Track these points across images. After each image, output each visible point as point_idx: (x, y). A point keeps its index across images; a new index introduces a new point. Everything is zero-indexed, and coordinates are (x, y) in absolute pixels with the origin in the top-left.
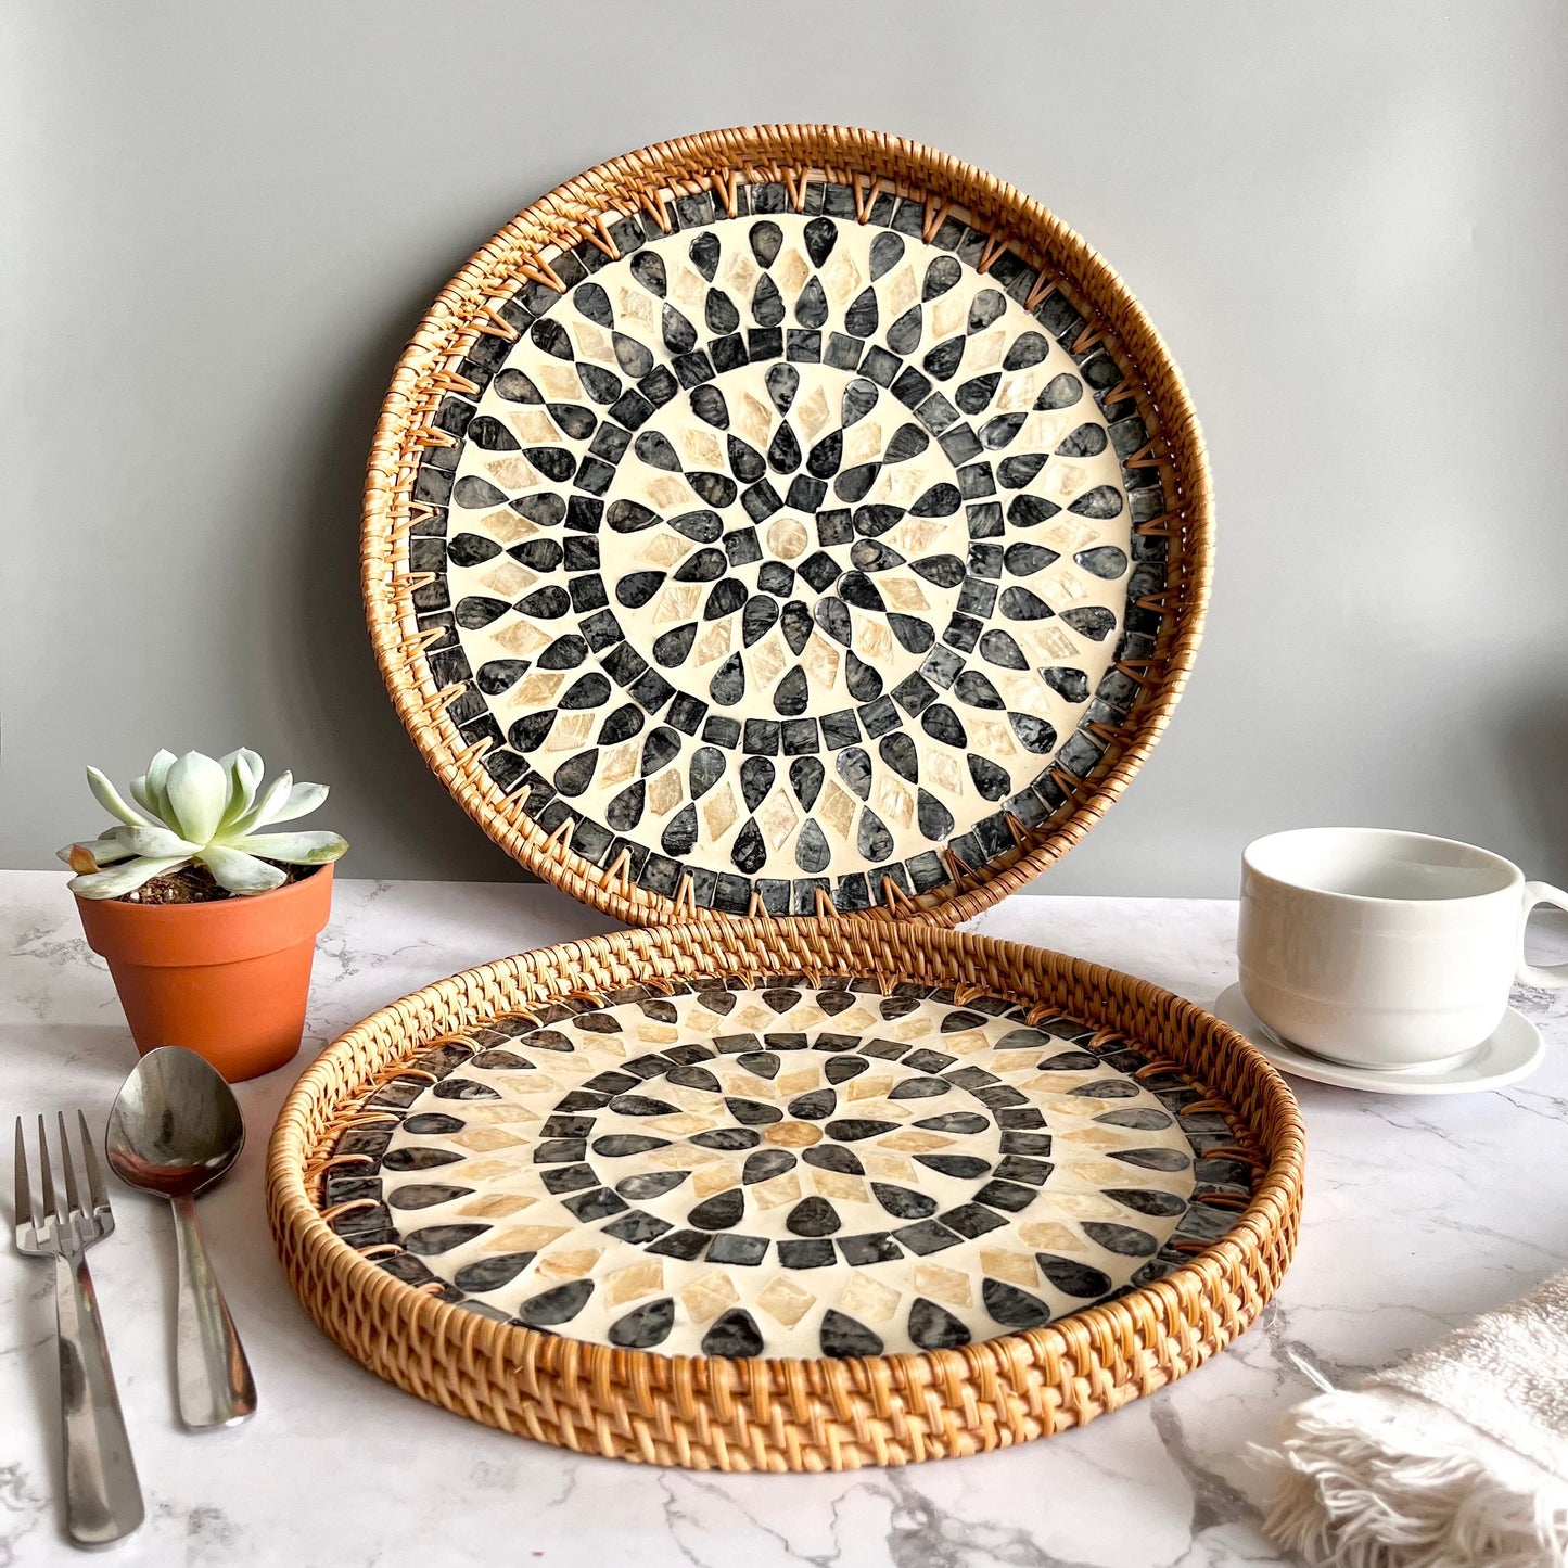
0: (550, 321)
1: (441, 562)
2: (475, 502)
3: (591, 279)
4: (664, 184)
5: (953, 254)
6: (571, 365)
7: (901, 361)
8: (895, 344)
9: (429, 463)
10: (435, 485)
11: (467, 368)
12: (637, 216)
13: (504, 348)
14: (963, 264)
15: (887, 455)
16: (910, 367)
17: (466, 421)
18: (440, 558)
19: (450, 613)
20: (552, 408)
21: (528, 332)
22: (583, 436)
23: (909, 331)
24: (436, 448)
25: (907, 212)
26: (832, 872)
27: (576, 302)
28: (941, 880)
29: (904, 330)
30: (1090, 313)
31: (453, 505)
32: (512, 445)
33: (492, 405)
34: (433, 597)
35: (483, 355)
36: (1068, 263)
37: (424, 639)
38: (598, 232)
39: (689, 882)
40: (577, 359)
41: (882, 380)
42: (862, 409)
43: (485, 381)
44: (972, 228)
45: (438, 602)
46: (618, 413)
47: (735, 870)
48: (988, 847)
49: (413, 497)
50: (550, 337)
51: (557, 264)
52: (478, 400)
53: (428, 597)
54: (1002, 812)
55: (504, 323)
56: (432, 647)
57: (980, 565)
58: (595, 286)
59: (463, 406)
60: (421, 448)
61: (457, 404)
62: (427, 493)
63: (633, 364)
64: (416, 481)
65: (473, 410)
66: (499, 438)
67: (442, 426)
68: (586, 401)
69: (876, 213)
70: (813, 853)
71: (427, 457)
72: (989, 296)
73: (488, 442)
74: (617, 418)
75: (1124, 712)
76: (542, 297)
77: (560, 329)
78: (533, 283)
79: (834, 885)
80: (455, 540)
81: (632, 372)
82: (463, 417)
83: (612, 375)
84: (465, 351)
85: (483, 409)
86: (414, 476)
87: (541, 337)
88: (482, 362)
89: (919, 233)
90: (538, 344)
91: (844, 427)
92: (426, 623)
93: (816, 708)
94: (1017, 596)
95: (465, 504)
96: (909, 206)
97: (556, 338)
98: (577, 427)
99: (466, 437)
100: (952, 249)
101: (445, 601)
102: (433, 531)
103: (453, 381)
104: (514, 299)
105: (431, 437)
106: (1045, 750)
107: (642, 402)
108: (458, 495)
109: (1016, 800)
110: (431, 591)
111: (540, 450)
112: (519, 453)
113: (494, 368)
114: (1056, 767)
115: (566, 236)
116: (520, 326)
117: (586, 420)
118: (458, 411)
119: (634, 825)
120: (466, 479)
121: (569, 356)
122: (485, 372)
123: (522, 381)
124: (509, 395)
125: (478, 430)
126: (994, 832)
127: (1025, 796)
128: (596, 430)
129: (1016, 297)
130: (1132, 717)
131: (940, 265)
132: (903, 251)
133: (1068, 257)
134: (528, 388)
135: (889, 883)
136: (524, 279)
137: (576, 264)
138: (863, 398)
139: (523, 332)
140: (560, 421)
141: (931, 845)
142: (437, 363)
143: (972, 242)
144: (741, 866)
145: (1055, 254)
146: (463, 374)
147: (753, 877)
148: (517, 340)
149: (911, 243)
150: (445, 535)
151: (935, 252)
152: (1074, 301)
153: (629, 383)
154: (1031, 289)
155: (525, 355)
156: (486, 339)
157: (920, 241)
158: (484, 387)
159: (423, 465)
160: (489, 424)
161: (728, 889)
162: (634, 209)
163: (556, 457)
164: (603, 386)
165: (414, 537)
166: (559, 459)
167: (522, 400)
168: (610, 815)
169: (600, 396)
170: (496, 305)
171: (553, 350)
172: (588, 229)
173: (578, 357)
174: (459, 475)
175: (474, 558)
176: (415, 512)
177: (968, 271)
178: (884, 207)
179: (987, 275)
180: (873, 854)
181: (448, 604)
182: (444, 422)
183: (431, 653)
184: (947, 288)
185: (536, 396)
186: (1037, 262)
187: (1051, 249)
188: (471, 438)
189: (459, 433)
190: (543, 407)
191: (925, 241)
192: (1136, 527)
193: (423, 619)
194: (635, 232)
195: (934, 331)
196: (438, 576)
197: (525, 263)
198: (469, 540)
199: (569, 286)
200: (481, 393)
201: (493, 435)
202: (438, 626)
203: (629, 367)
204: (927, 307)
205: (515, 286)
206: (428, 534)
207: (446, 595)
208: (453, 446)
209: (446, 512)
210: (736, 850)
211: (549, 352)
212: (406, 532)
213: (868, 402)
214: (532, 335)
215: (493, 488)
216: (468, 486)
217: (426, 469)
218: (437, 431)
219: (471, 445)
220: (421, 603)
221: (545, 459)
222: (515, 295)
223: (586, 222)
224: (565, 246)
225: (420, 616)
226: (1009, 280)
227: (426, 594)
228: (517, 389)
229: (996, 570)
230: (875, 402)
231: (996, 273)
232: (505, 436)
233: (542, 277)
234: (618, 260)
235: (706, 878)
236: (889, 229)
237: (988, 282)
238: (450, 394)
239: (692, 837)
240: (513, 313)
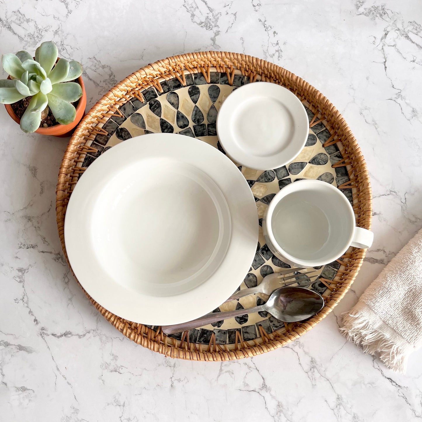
0: (198, 88)
1: (112, 132)
2: (135, 122)
3: (218, 85)
4: (261, 74)
5: (329, 156)
6: (194, 105)
7: (289, 175)
8: (291, 168)
9: (132, 102)
10: (129, 110)
11: (164, 84)
12: (246, 77)
13: (179, 86)
14: (329, 160)
15: (263, 199)
16: (290, 179)
17: (152, 98)
18: (113, 130)
19: (103, 148)
20: (178, 113)
21: (189, 87)
22: (181, 127)
24: (137, 99)
25: (325, 133)
27: (210, 88)
28: (178, 337)
29: (297, 167)
30: (356, 204)
31: (129, 119)
32: (159, 114)
33: (162, 100)
34: (102, 140)
35: (171, 84)
36: (361, 184)
37: (90, 149)
38: (231, 74)
40: (196, 104)
41: (279, 176)
42: (266, 180)
43: (166, 91)
44: (340, 152)
45: (103, 142)
46: (196, 128)
48: (200, 339)
49: (120, 108)
50: (194, 92)
51: (213, 74)
52: (160, 95)
53: (101, 139)
54: (212, 331)
55: (185, 79)
56: (90, 153)
57: (265, 252)
58: (218, 88)
59: (154, 93)
60: (133, 96)
61: (153, 92)
62: (125, 110)
63: (211, 118)
64: (124, 104)
65: (156, 96)
66: (157, 110)
67: (144, 95)
68: (190, 118)
69: (316, 127)
71: (132, 100)
72: (330, 176)
73: (153, 109)
74: (195, 129)
75: (273, 331)
76: (201, 80)
77: (199, 92)
78: (202, 74)
80: (122, 129)
81: (209, 120)
82: (152, 96)
83: (203, 116)
84: (168, 79)
85: (159, 98)
86: (125, 102)
87: (191, 91)
88: (170, 85)
89: (323, 142)
90: (189, 92)
91: (257, 181)
94: (268, 269)
95: (133, 121)
96: (327, 133)
97: (196, 94)
98: (181, 123)
99: (148, 103)
100: (330, 154)
101: (105, 143)
102: (118, 121)
103: (157, 84)
104: (193, 75)
105: (138, 95)
106: (240, 323)
107: (205, 130)
108: (132, 117)
109: (220, 331)
110: (103, 138)
111: (165, 122)
112: (159, 118)
113: (172, 90)
114: (239, 330)
115: (221, 68)
116: (188, 84)
117: (186, 123)
118: (152, 94)
120: (139, 114)
121: (195, 102)
122: (168, 89)
123: (176, 99)
124: (170, 100)
125: (153, 103)
126: (205, 335)
127: (223, 332)
128: (186, 128)
129: (338, 182)
130: (275, 334)
131: (322, 156)
132: (314, 144)
133: (362, 182)
134: (177, 102)
136: (200, 71)
137: (218, 78)
138: (269, 177)
139: (188, 86)
140: (178, 118)
142: (157, 76)
143: (337, 156)
145: (359, 178)
146: (161, 85)
148: (184, 87)
149: (319, 143)
150: (120, 125)
151: (323, 151)
152: (354, 196)
153: (205, 122)
154: (344, 183)
155: (183, 93)
156: (176, 80)
158: (165, 92)
159: (130, 101)
160: (158, 104)
162: (247, 75)
163: (169, 127)
164: (198, 117)
165: (111, 119)
166: (169, 128)
167: (172, 104)
169: (195, 120)
170: (186, 73)
171: (192, 97)
172: (229, 71)
174: (137, 112)
175: (122, 137)
176: (117, 113)
177: (329, 164)
178: (319, 127)
179: (334, 169)
181: (105, 145)
183: (88, 155)
184: (319, 164)
185: (177, 106)
186: (352, 177)
187: (359, 176)
188: (149, 104)
189: (147, 100)
190: (176, 111)
191: (323, 146)
192: (321, 277)
193: (95, 144)
194: (242, 81)
195: (305, 173)
196: (108, 135)
197: (204, 67)
198: (125, 131)
199: (211, 83)
200: (162, 93)
201: (155, 107)
202: (97, 148)
203: (209, 118)
204: (308, 165)
205: (196, 71)
206: (115, 121)
207: (107, 142)
208: (142, 102)
209: (126, 119)
211: (190, 97)
212: (110, 116)
213: (269, 179)
214: (190, 88)
215: (144, 122)
216: (138, 117)
217: (130, 103)
218: (141, 95)
219: (148, 105)
220: (98, 139)
221: (165, 125)
222: (194, 74)
223: (230, 68)
224: (219, 71)
225: (94, 142)
226: (339, 175)
227: (101, 137)
228: (173, 99)
229: (268, 257)
230: (272, 181)
231: (337, 170)
232: (159, 111)
233: (205, 74)
234: (231, 85)
236: (315, 135)
237: (333, 171)
238: (154, 88)
240: (189, 78)
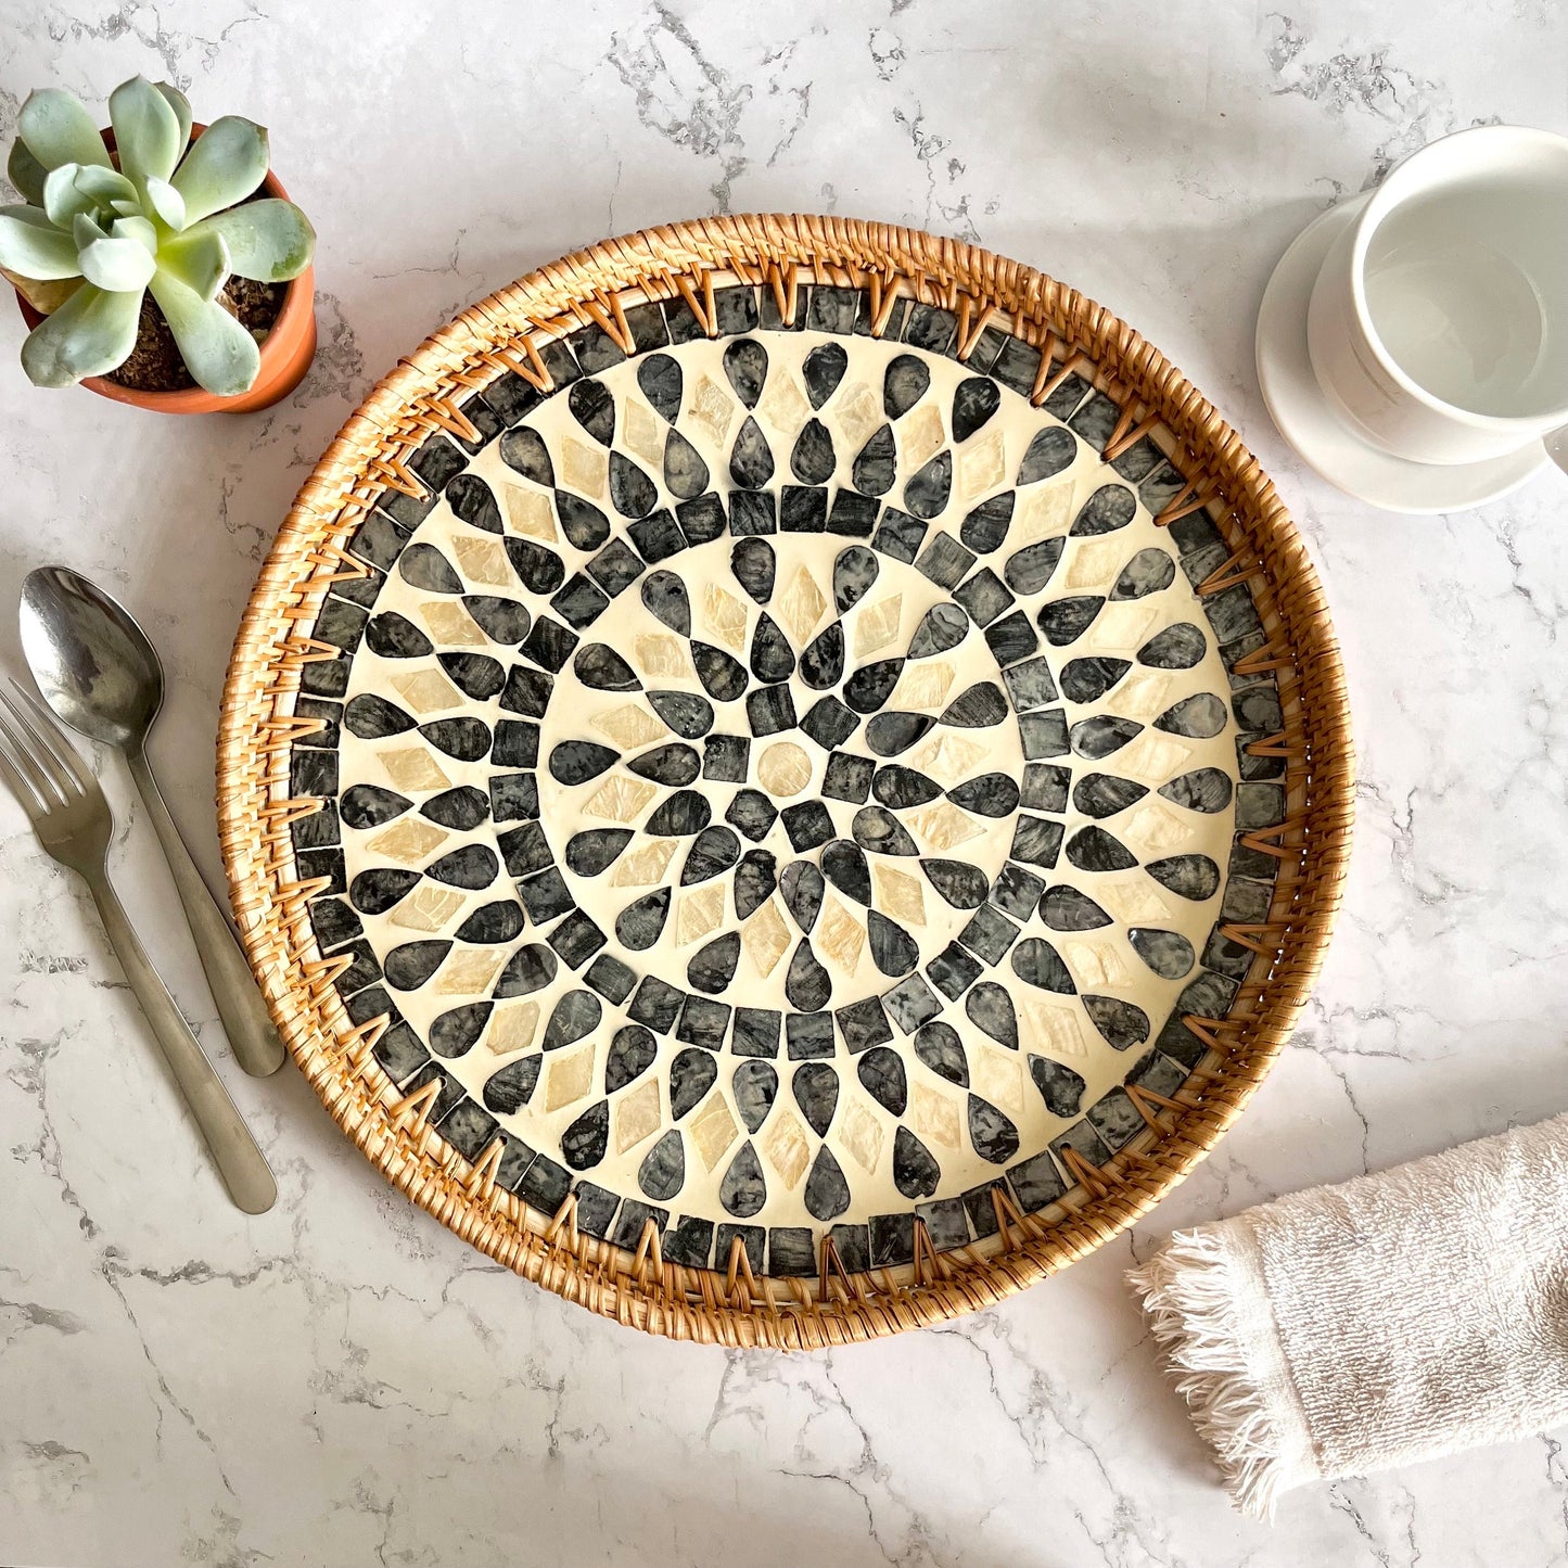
0: (600, 385)
1: (353, 638)
2: (420, 580)
3: (669, 350)
4: (807, 262)
5: (1133, 488)
6: (605, 451)
7: (1013, 601)
8: (1014, 575)
9: (386, 509)
10: (383, 541)
11: (475, 408)
12: (757, 291)
13: (531, 398)
14: (1139, 503)
15: (949, 712)
16: (1021, 613)
17: (450, 474)
18: (354, 632)
19: (341, 705)
20: (561, 497)
21: (568, 389)
22: (585, 547)
23: (1038, 566)
24: (400, 494)
25: (1098, 411)
26: (678, 1207)
27: (641, 373)
28: (805, 1269)
29: (1032, 563)
30: (1275, 630)
31: (394, 574)
32: (494, 525)
33: (488, 466)
34: (327, 679)
35: (503, 399)
36: (1272, 559)
37: (295, 727)
38: (700, 294)
39: (498, 1150)
40: (614, 447)
41: (979, 615)
42: (940, 644)
43: (491, 432)
44: (1170, 463)
45: (331, 687)
46: (639, 534)
47: (558, 1157)
48: (878, 1252)
49: (350, 545)
50: (592, 406)
51: (639, 314)
52: (475, 453)
53: (322, 676)
54: (913, 1214)
55: (542, 368)
56: (302, 741)
57: (1009, 895)
58: (672, 361)
59: (453, 453)
60: (382, 488)
61: (446, 448)
62: (369, 546)
63: (681, 478)
64: (360, 527)
65: (463, 463)
66: (482, 511)
67: (418, 469)
68: (606, 506)
69: (1058, 397)
70: (663, 1173)
71: (384, 502)
72: (1157, 558)
73: (467, 510)
74: (636, 541)
75: (1113, 1152)
76: (602, 351)
77: (608, 400)
78: (597, 329)
79: (672, 1225)
80: (381, 619)
81: (675, 489)
82: (448, 467)
83: (650, 483)
84: (480, 385)
85: (475, 467)
86: (360, 519)
87: (581, 402)
88: (497, 406)
89: (1099, 444)
90: (573, 409)
91: (909, 657)
92: (308, 707)
93: (736, 994)
94: (1039, 952)
95: (409, 578)
96: (1103, 405)
97: (599, 409)
98: (582, 532)
99: (443, 494)
100: (1135, 481)
101: (340, 688)
102: (358, 596)
103: (452, 418)
104: (566, 341)
105: (399, 478)
106: (997, 1159)
107: (674, 531)
108: (404, 562)
109: (937, 1207)
110: (328, 670)
111: (525, 545)
112: (498, 538)
113: (509, 420)
114: (999, 1184)
115: (659, 284)
116: (561, 378)
117: (597, 528)
118: (445, 457)
119: (459, 1053)
120: (423, 546)
121: (606, 438)
122: (496, 421)
123: (536, 448)
124: (515, 461)
125: (459, 490)
126: (893, 1236)
127: (948, 1206)
128: (603, 545)
129: (1190, 572)
130: (1121, 1159)
131: (1111, 496)
132: (1071, 459)
133: (1275, 551)
134: (542, 460)
135: (739, 1247)
136: (588, 320)
137: (659, 324)
138: (947, 629)
139: (561, 387)
140: (564, 516)
141: (808, 1221)
142: (441, 387)
143: (1162, 480)
144: (569, 1154)
145: (1261, 540)
146: (467, 413)
147: (578, 1175)
148: (550, 394)
149: (1086, 453)
150: (371, 608)
151: (1110, 475)
152: (1263, 606)
153: (666, 501)
154: (1212, 571)
155: (552, 418)
156: (512, 380)
157: (1098, 455)
158: (487, 439)
159: (378, 509)
160: (476, 488)
161: (541, 1176)
162: (758, 281)
163: (543, 560)
164: (634, 493)
165: (332, 595)
166: (546, 564)
167: (528, 472)
168: (436, 1028)
169: (625, 505)
170: (541, 340)
171: (590, 424)
172: (691, 285)
173: (617, 445)
174: (416, 538)
175: (394, 648)
176: (344, 567)
177: (1143, 515)
178: (1071, 394)
179: (1164, 529)
180: (735, 1205)
181: (342, 694)
182: (422, 465)
183: (298, 747)
184: (1107, 527)
185: (547, 474)
186: (1235, 538)
187: (1259, 531)
188: (448, 497)
189: (435, 485)
190: (550, 492)
191: (1104, 457)
192: (1222, 923)
193: (305, 701)
194: (748, 311)
195: (1069, 577)
196: (342, 655)
197: (596, 299)
198: (397, 624)
199: (640, 351)
200: (482, 444)
201: (475, 504)
202: (320, 717)
203: (675, 481)
204: (1073, 544)
205: (574, 325)
206: (351, 598)
207: (344, 681)
208: (422, 498)
209: (383, 578)
210: (570, 1134)
211: (584, 424)
212: (326, 587)
213: (951, 637)
214: (571, 394)
215: (450, 570)
216: (422, 556)
217: (379, 515)
218: (409, 474)
219: (444, 506)
220: (310, 680)
221: (528, 558)
222: (568, 335)
223: (691, 274)
224: (655, 297)
225: (303, 695)
226: (1190, 546)
227: (321, 670)
228: (527, 455)
229: (1025, 909)
230: (960, 641)
231: (1177, 532)
232: (490, 511)
233: (609, 326)
234: (713, 338)
235: (519, 1154)
236: (1064, 425)
237: (1162, 539)
238: (444, 433)
239: (523, 1096)
240: (558, 358)
